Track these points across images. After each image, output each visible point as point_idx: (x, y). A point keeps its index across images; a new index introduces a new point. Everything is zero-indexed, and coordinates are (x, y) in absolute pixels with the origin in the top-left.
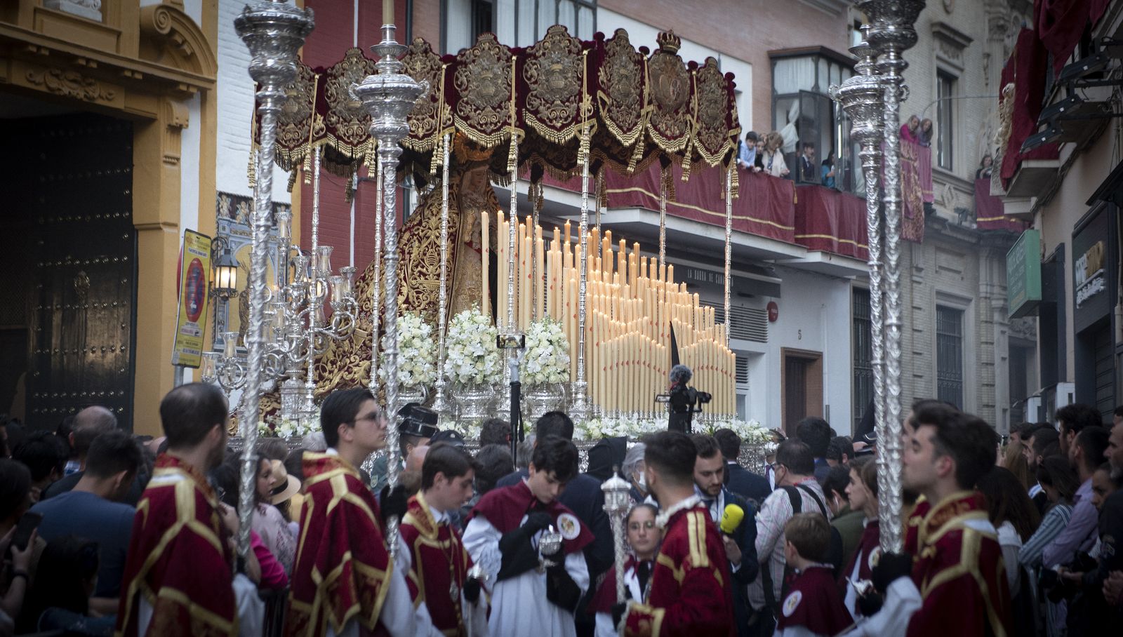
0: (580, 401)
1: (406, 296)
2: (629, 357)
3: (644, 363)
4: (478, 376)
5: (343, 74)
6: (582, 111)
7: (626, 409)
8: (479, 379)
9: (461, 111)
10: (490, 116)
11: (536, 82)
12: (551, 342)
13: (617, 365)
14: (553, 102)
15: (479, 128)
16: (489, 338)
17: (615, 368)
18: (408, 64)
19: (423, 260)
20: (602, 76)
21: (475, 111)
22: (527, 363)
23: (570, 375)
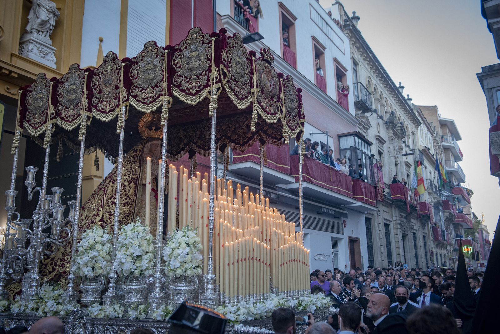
0: (209, 291)
1: (101, 217)
2: (246, 255)
3: (256, 259)
4: (136, 271)
5: (67, 81)
6: (211, 78)
7: (244, 294)
8: (137, 273)
9: (133, 92)
10: (150, 92)
11: (180, 67)
12: (188, 245)
13: (238, 261)
14: (191, 77)
15: (143, 101)
16: (146, 242)
17: (236, 264)
18: (103, 68)
19: (115, 195)
20: (224, 55)
21: (141, 91)
22: (170, 261)
23: (203, 269)
